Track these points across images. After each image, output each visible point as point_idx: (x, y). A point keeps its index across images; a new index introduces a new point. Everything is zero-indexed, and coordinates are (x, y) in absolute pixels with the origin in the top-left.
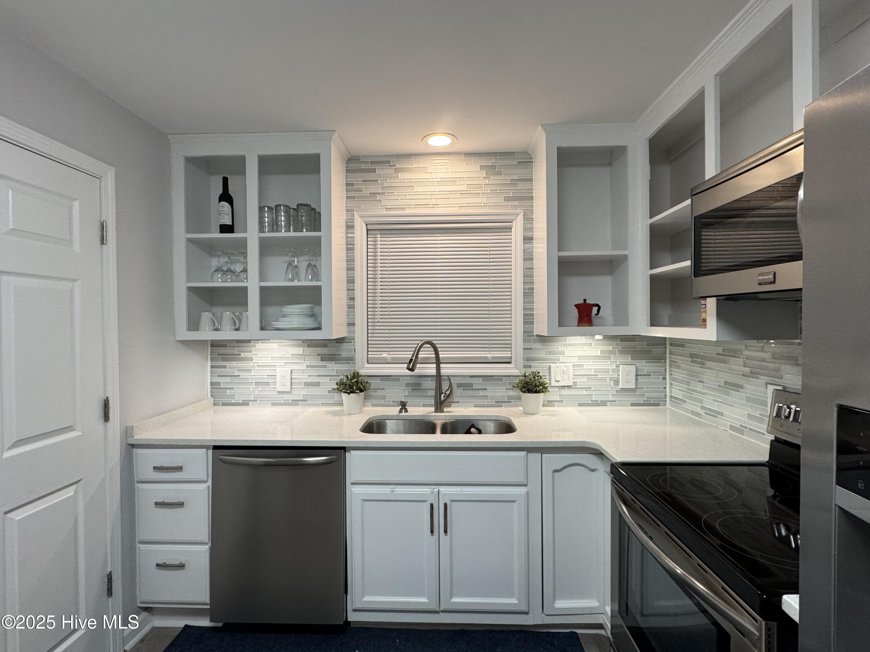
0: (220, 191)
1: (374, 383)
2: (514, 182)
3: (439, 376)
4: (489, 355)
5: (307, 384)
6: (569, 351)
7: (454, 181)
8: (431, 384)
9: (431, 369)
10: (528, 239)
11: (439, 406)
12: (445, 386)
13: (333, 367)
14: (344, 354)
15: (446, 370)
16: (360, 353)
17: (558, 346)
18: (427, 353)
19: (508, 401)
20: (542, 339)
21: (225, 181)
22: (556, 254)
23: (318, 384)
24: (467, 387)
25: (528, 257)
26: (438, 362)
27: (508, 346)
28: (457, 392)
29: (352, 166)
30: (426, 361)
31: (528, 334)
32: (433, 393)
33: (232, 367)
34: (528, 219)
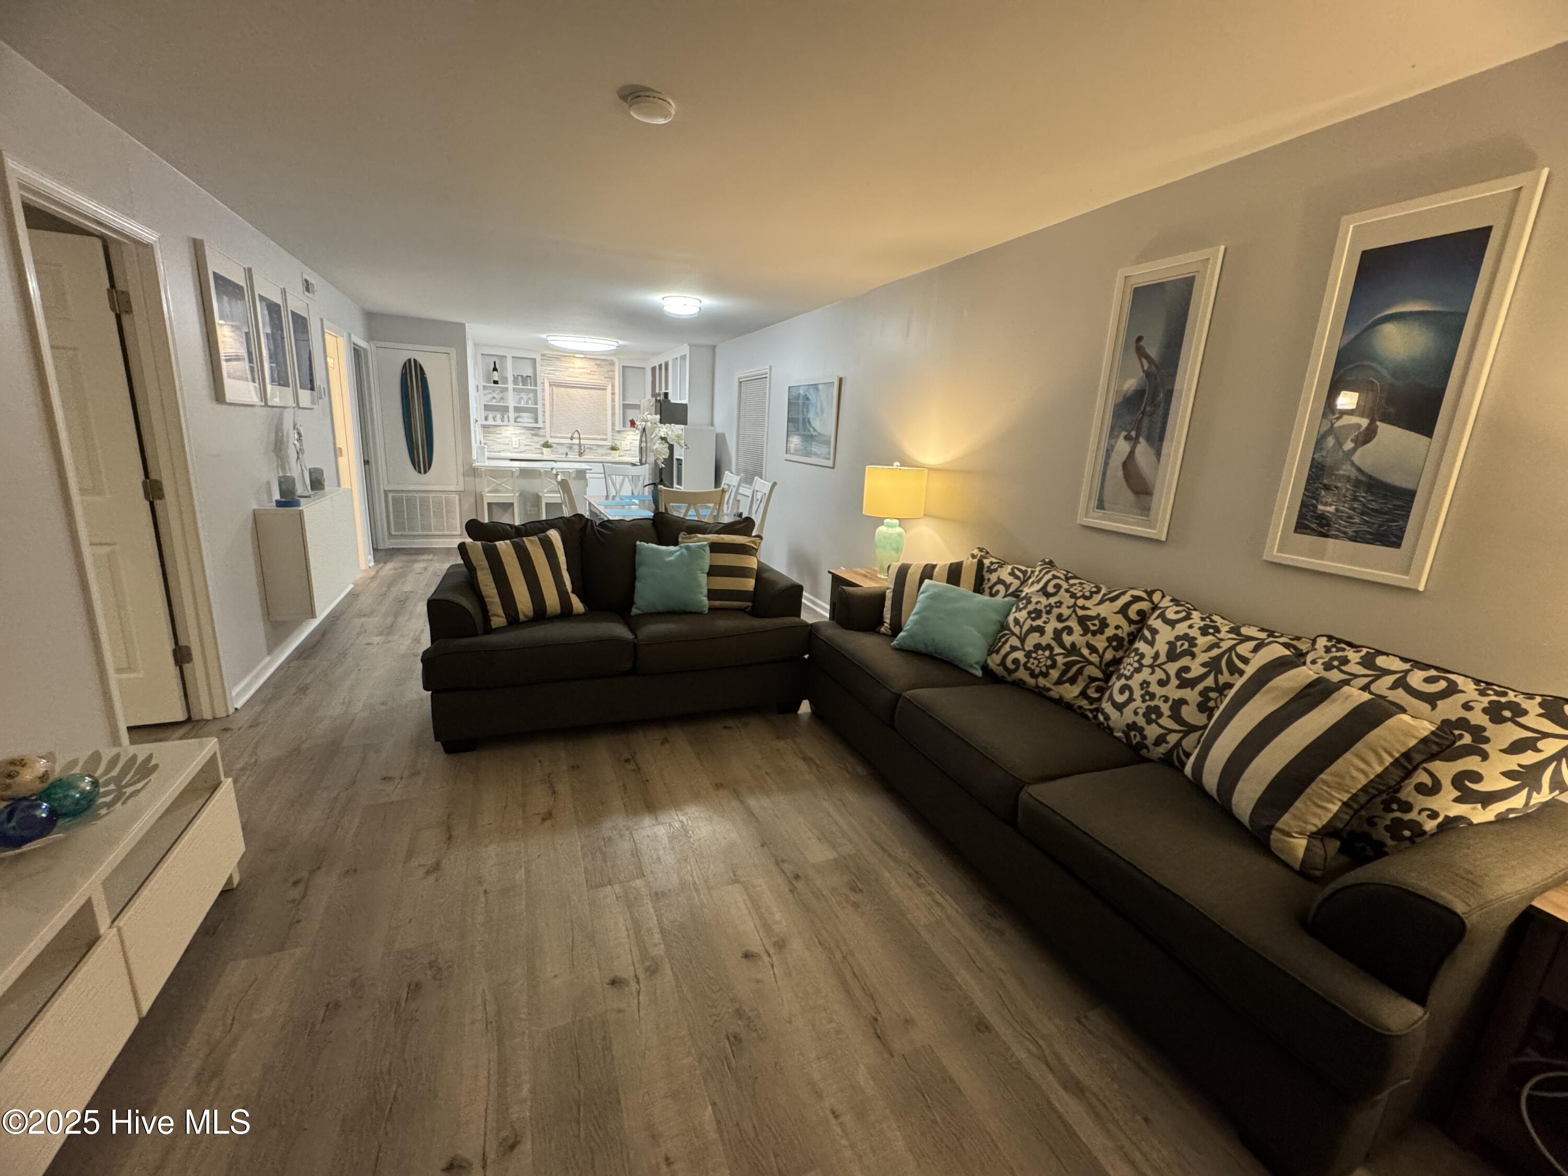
0: (493, 367)
1: (554, 446)
2: (608, 371)
3: (580, 445)
4: (599, 437)
5: (526, 445)
6: (628, 437)
7: (583, 368)
8: (577, 447)
9: (576, 441)
10: (613, 394)
11: (581, 454)
12: (582, 447)
13: (536, 438)
14: (541, 434)
15: (583, 442)
16: (548, 435)
17: (624, 435)
18: (576, 435)
19: (606, 455)
20: (619, 432)
21: (495, 363)
22: (622, 402)
23: (530, 445)
24: (591, 449)
25: (613, 401)
26: (580, 438)
27: (606, 434)
28: (587, 450)
29: (543, 358)
30: (575, 438)
31: (613, 429)
32: (577, 450)
33: (492, 437)
34: (613, 386)
